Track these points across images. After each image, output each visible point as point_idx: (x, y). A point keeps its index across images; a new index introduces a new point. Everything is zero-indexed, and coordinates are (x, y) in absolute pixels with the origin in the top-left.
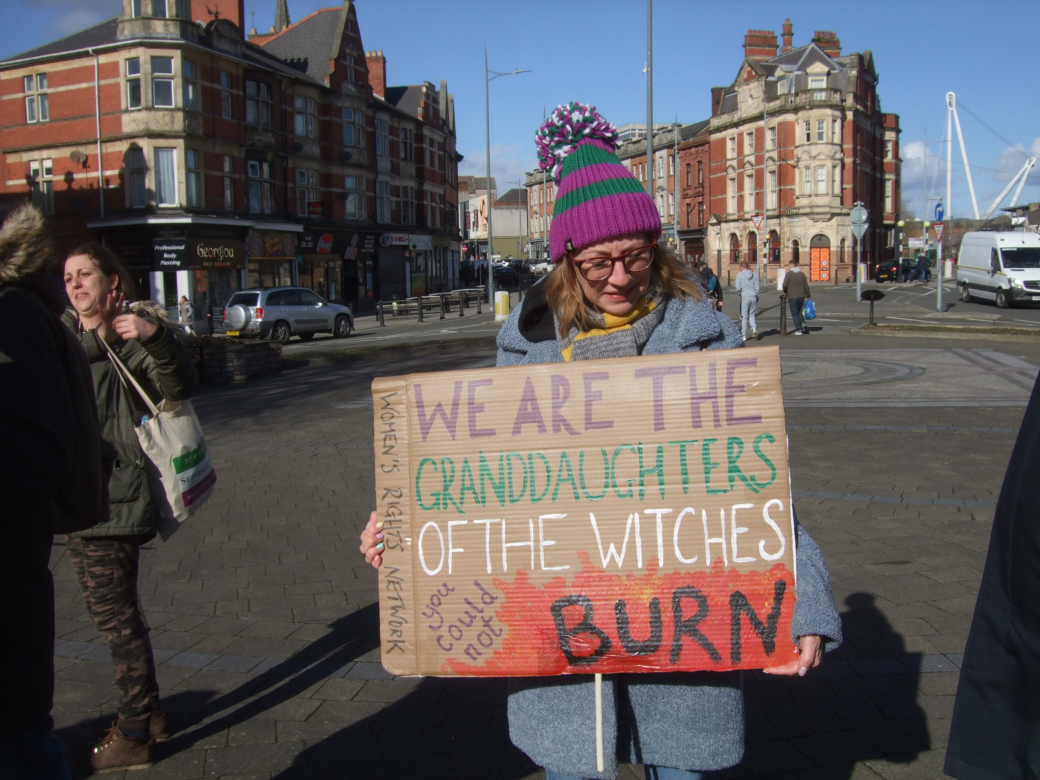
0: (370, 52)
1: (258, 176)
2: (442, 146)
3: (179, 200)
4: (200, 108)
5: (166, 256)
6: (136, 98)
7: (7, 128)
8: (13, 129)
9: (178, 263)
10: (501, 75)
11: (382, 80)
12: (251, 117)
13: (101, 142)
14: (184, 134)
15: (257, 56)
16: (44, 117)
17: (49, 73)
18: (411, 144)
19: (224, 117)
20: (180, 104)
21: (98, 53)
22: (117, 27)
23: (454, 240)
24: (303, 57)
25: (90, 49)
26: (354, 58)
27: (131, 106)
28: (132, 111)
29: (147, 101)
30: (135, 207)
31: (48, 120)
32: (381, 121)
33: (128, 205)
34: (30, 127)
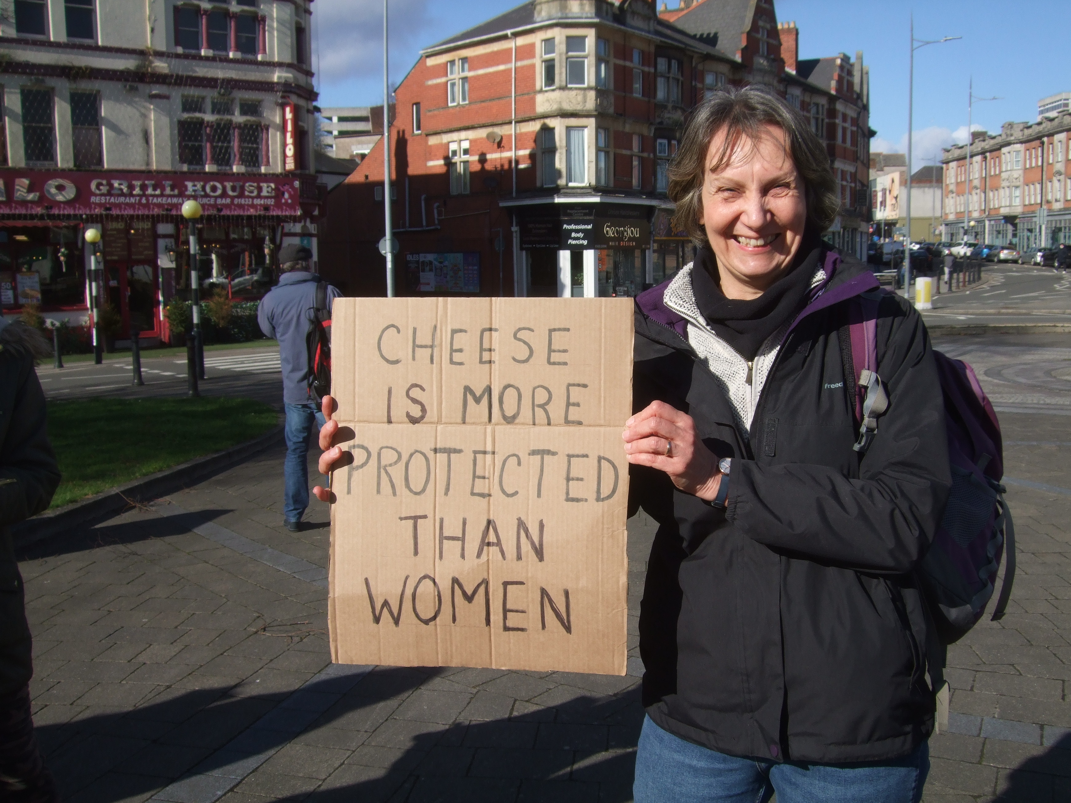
0: (782, 24)
1: (667, 154)
2: (855, 122)
3: (589, 179)
4: (612, 86)
5: (573, 235)
6: (550, 78)
7: (430, 111)
8: (436, 112)
9: (585, 242)
10: (928, 43)
11: (794, 52)
12: (661, 95)
13: (516, 122)
14: (595, 113)
15: (669, 32)
16: (464, 99)
17: (470, 57)
18: (823, 120)
19: (635, 95)
20: (593, 84)
21: (516, 35)
22: (535, 9)
23: (863, 221)
24: (713, 32)
25: (509, 32)
26: (768, 31)
27: (546, 86)
28: (546, 91)
29: (560, 81)
30: (545, 186)
31: (467, 102)
32: (793, 95)
33: (538, 184)
34: (451, 110)
